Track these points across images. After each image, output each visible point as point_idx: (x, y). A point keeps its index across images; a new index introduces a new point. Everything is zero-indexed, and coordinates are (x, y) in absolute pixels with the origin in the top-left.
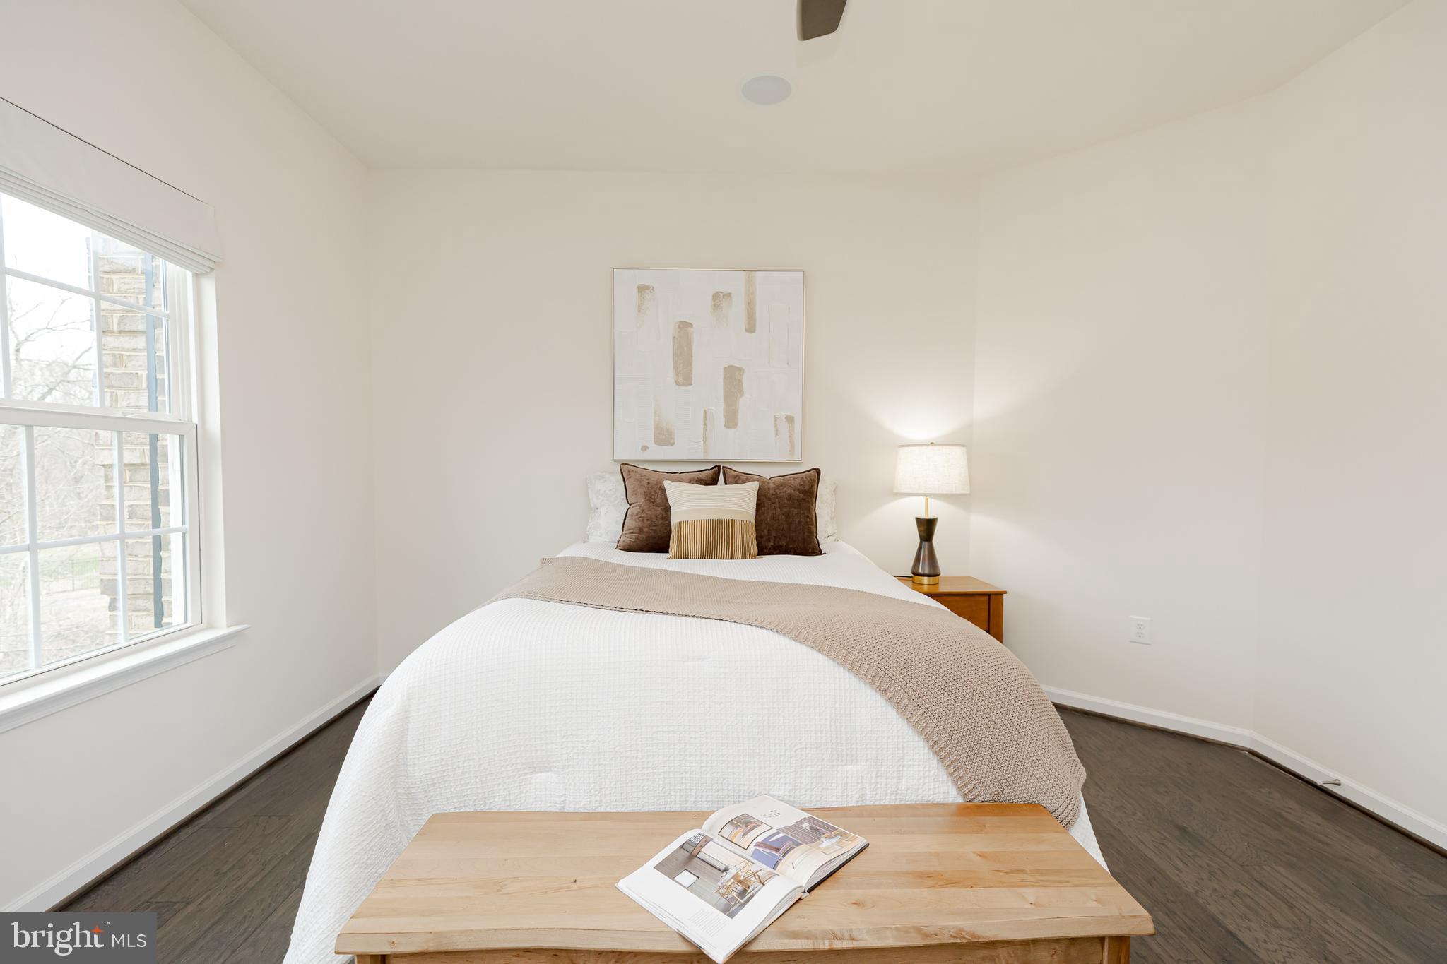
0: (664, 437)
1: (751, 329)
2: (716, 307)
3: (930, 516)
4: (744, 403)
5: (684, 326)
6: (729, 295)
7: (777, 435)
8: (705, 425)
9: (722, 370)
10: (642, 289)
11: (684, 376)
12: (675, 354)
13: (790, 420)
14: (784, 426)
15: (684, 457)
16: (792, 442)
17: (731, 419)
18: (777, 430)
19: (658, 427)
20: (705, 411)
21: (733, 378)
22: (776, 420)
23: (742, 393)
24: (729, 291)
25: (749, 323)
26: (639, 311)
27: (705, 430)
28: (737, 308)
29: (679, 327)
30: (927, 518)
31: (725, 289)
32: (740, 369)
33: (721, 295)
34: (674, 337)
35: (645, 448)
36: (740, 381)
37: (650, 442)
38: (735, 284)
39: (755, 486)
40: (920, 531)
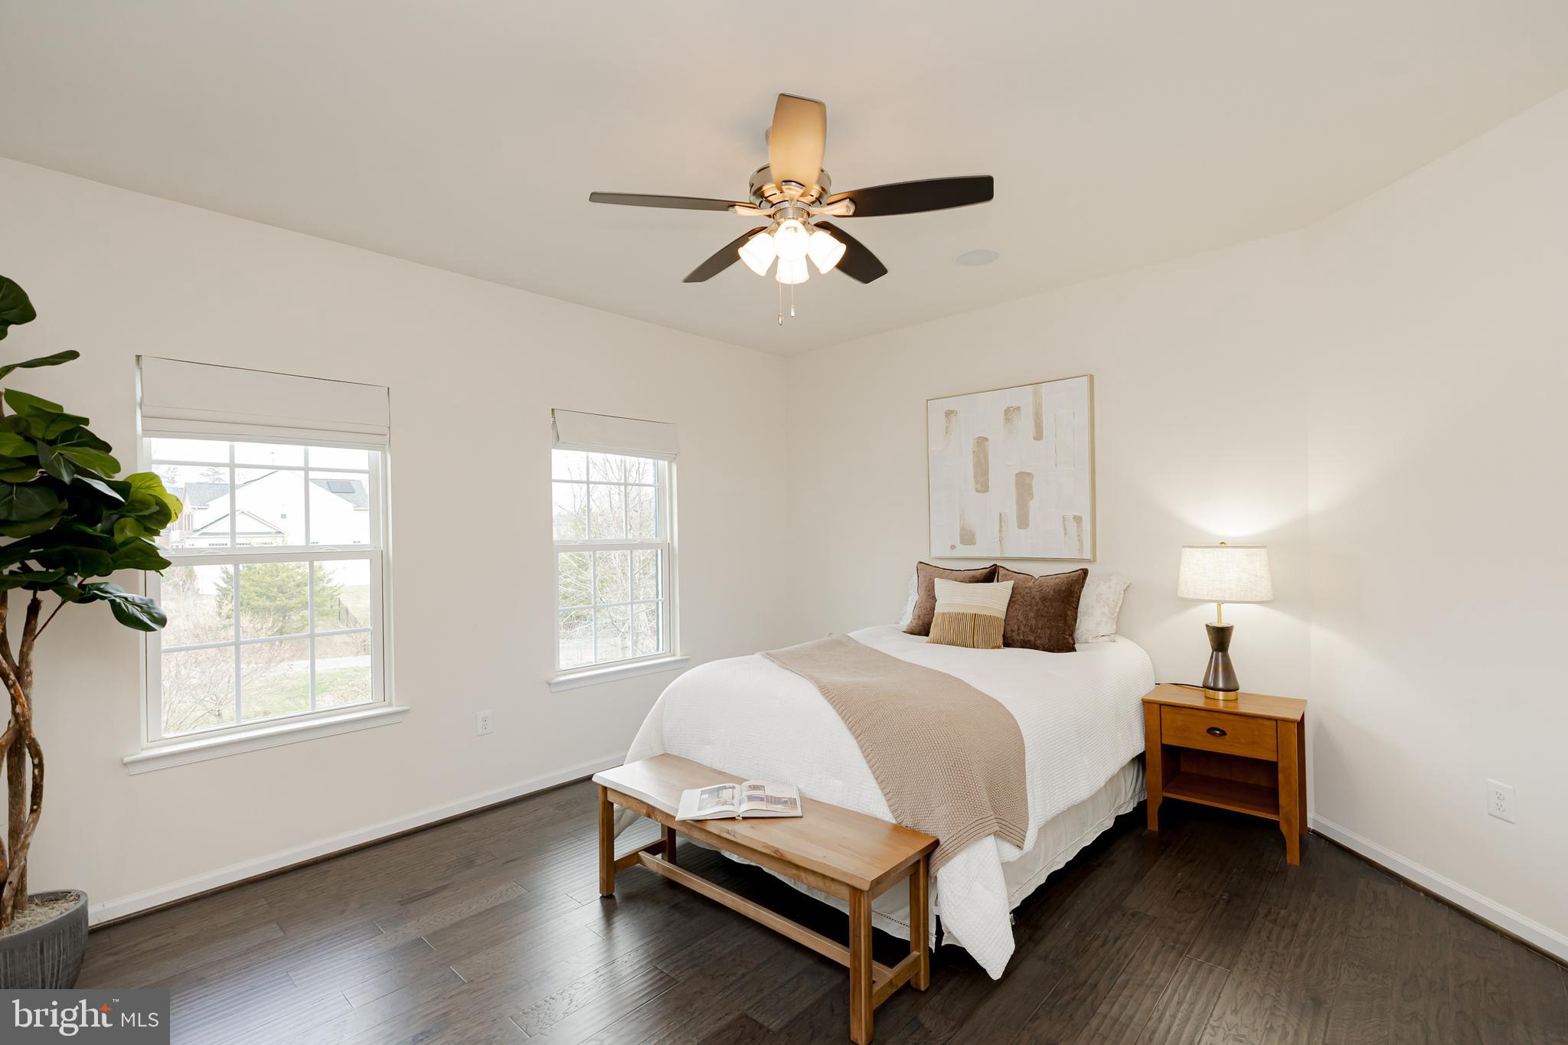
0: (968, 538)
1: (1039, 436)
2: (1008, 420)
3: (1224, 624)
4: (1033, 504)
5: (982, 441)
6: (1018, 408)
7: (1065, 534)
8: (1001, 526)
9: (1014, 476)
10: (949, 414)
11: (983, 487)
12: (975, 466)
13: (1078, 520)
14: (1072, 526)
15: (984, 555)
16: (1080, 541)
17: (1023, 522)
18: (1065, 529)
19: (963, 529)
20: (1000, 514)
21: (1024, 483)
22: (1064, 521)
23: (1031, 496)
24: (1018, 405)
25: (1036, 432)
26: (946, 433)
27: (1001, 531)
28: (1026, 421)
29: (978, 442)
30: (1220, 625)
31: (1015, 404)
32: (1029, 474)
33: (1012, 409)
34: (974, 452)
35: (953, 547)
36: (1030, 485)
37: (957, 543)
38: (1023, 398)
39: (1011, 583)
40: (1211, 640)
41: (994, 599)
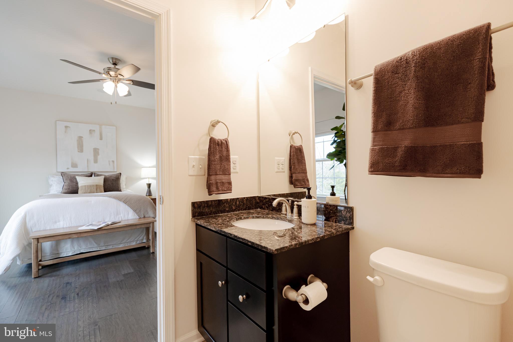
0: (74, 165)
1: (101, 139)
2: (90, 133)
3: (150, 183)
4: (99, 157)
5: (80, 138)
6: (94, 130)
8: (88, 162)
9: (93, 149)
10: (66, 127)
11: (81, 150)
12: (78, 145)
13: (113, 161)
14: (111, 163)
16: (114, 167)
17: (96, 161)
18: (109, 164)
19: (72, 163)
20: (88, 159)
21: (96, 152)
22: (109, 161)
23: (99, 154)
26: (65, 132)
27: (88, 164)
28: (97, 134)
30: (149, 183)
32: (98, 149)
33: (92, 130)
34: (77, 140)
35: (68, 168)
36: (98, 152)
37: (70, 167)
38: (96, 128)
39: (103, 177)
40: (147, 186)
41: (100, 181)
